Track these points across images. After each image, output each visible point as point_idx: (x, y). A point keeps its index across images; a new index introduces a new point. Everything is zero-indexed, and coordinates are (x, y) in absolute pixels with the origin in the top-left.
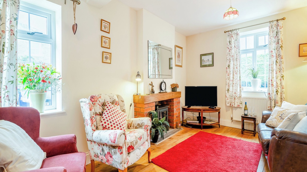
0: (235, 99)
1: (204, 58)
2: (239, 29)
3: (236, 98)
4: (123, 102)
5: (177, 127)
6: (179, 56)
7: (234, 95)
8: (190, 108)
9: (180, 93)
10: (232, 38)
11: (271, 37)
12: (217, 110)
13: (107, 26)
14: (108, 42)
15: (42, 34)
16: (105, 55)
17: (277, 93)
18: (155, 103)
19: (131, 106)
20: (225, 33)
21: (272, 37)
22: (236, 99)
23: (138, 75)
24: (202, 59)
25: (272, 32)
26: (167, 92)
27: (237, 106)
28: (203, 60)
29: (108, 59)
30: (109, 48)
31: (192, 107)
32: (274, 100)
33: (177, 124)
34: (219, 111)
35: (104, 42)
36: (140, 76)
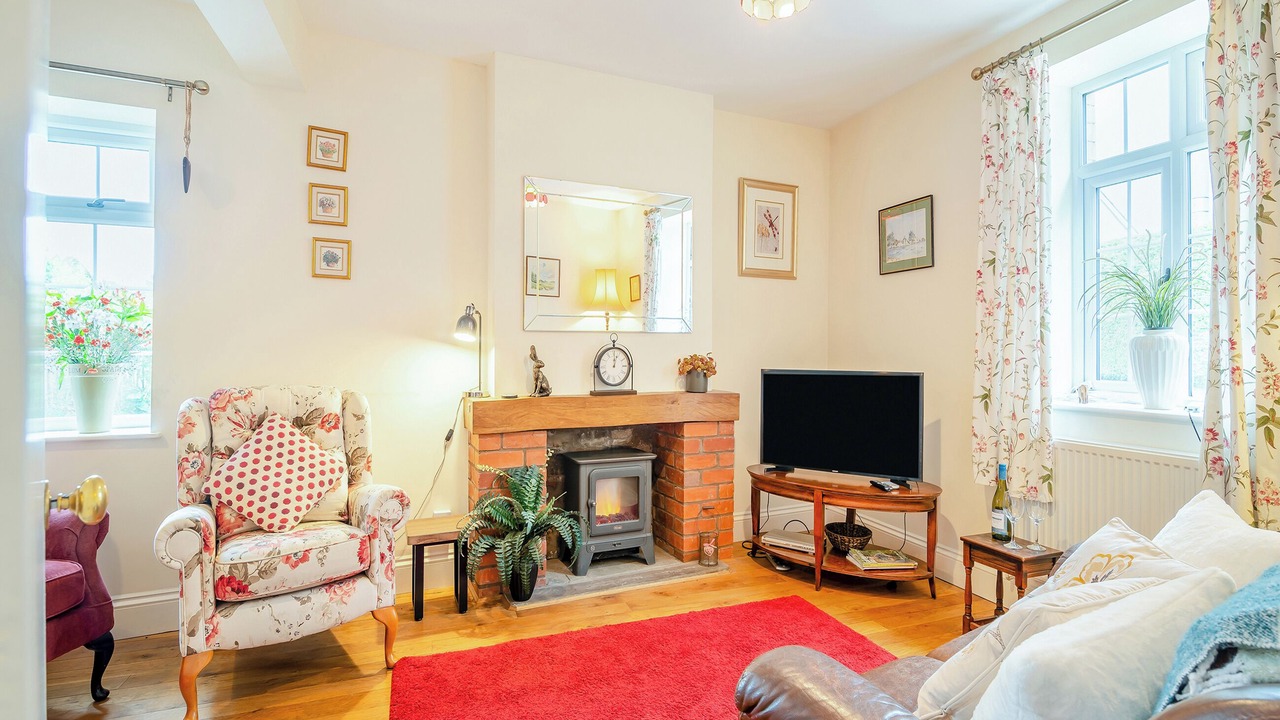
0: (1010, 450)
1: (897, 225)
2: (1042, 41)
3: (1020, 445)
4: (359, 419)
5: (699, 556)
6: (771, 225)
7: (1008, 424)
8: (789, 475)
9: (732, 399)
10: (1011, 103)
11: (1231, 54)
12: (917, 503)
13: (337, 147)
14: (337, 203)
15: (123, 201)
16: (325, 250)
17: (1269, 433)
18: (544, 435)
19: (448, 438)
20: (976, 78)
21: (1235, 47)
22: (1017, 451)
23: (468, 320)
24: (888, 234)
25: (1235, 17)
26: (635, 393)
27: (1025, 490)
28: (889, 237)
29: (336, 261)
30: (343, 225)
31: (799, 474)
32: (1246, 481)
33: (701, 540)
34: (929, 506)
35: (322, 204)
36: (470, 324)
